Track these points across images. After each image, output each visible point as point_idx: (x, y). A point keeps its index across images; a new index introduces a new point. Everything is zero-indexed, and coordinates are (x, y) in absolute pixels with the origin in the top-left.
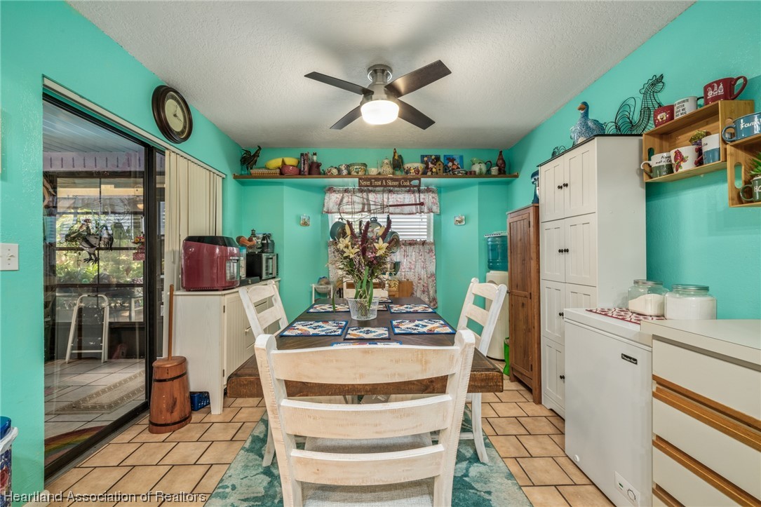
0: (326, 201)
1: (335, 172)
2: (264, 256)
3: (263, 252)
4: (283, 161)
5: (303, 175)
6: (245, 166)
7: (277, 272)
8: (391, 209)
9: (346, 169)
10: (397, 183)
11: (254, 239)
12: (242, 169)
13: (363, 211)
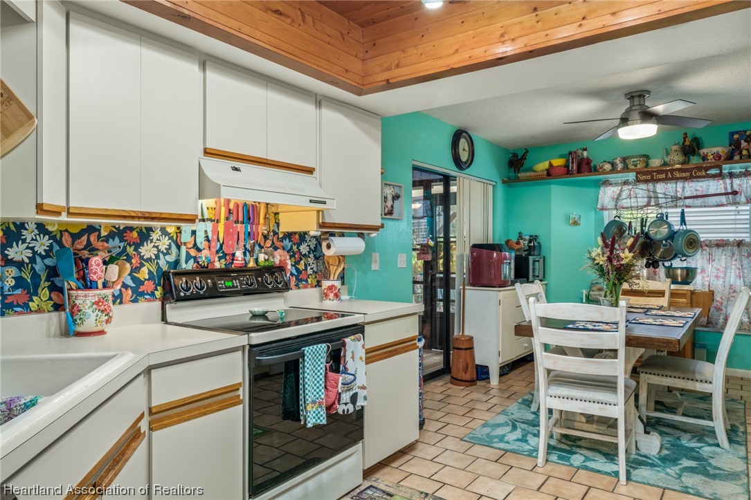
0: (600, 196)
1: (608, 167)
2: (531, 259)
3: (529, 254)
4: (550, 164)
5: (571, 174)
6: (512, 169)
7: (544, 275)
8: (688, 202)
9: (621, 162)
10: (688, 174)
11: (521, 241)
12: (509, 172)
13: (648, 205)
